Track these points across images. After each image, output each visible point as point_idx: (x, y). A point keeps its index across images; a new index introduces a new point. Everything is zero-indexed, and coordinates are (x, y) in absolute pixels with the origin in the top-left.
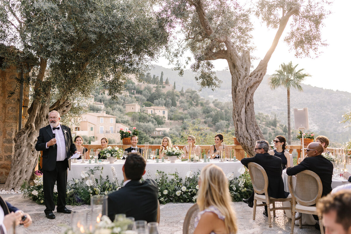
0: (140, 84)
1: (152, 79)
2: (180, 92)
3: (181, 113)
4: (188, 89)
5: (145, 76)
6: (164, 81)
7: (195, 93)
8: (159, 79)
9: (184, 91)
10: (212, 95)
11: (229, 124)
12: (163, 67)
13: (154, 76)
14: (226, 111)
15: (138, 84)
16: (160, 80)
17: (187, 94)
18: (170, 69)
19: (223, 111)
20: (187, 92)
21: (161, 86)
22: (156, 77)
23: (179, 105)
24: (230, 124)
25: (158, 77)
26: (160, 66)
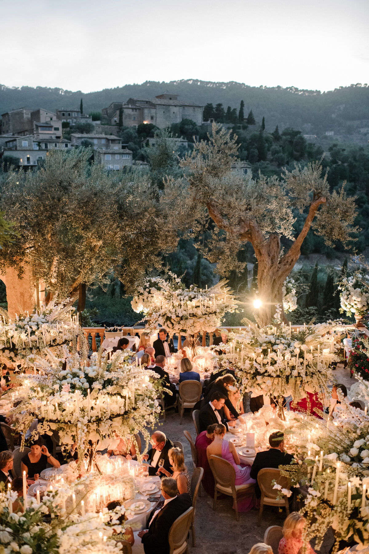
0: (205, 125)
1: (225, 114)
2: (273, 134)
3: (274, 171)
4: (287, 129)
5: (214, 110)
6: (246, 116)
7: (299, 135)
8: (238, 113)
9: (280, 132)
10: (331, 130)
11: (355, 187)
12: (246, 84)
13: (229, 108)
14: (351, 165)
15: (203, 124)
16: (239, 115)
17: (284, 137)
18: (258, 88)
19: (346, 164)
20: (285, 134)
21: (240, 126)
22: (231, 110)
23: (272, 158)
24: (358, 187)
25: (235, 109)
26: (241, 83)
